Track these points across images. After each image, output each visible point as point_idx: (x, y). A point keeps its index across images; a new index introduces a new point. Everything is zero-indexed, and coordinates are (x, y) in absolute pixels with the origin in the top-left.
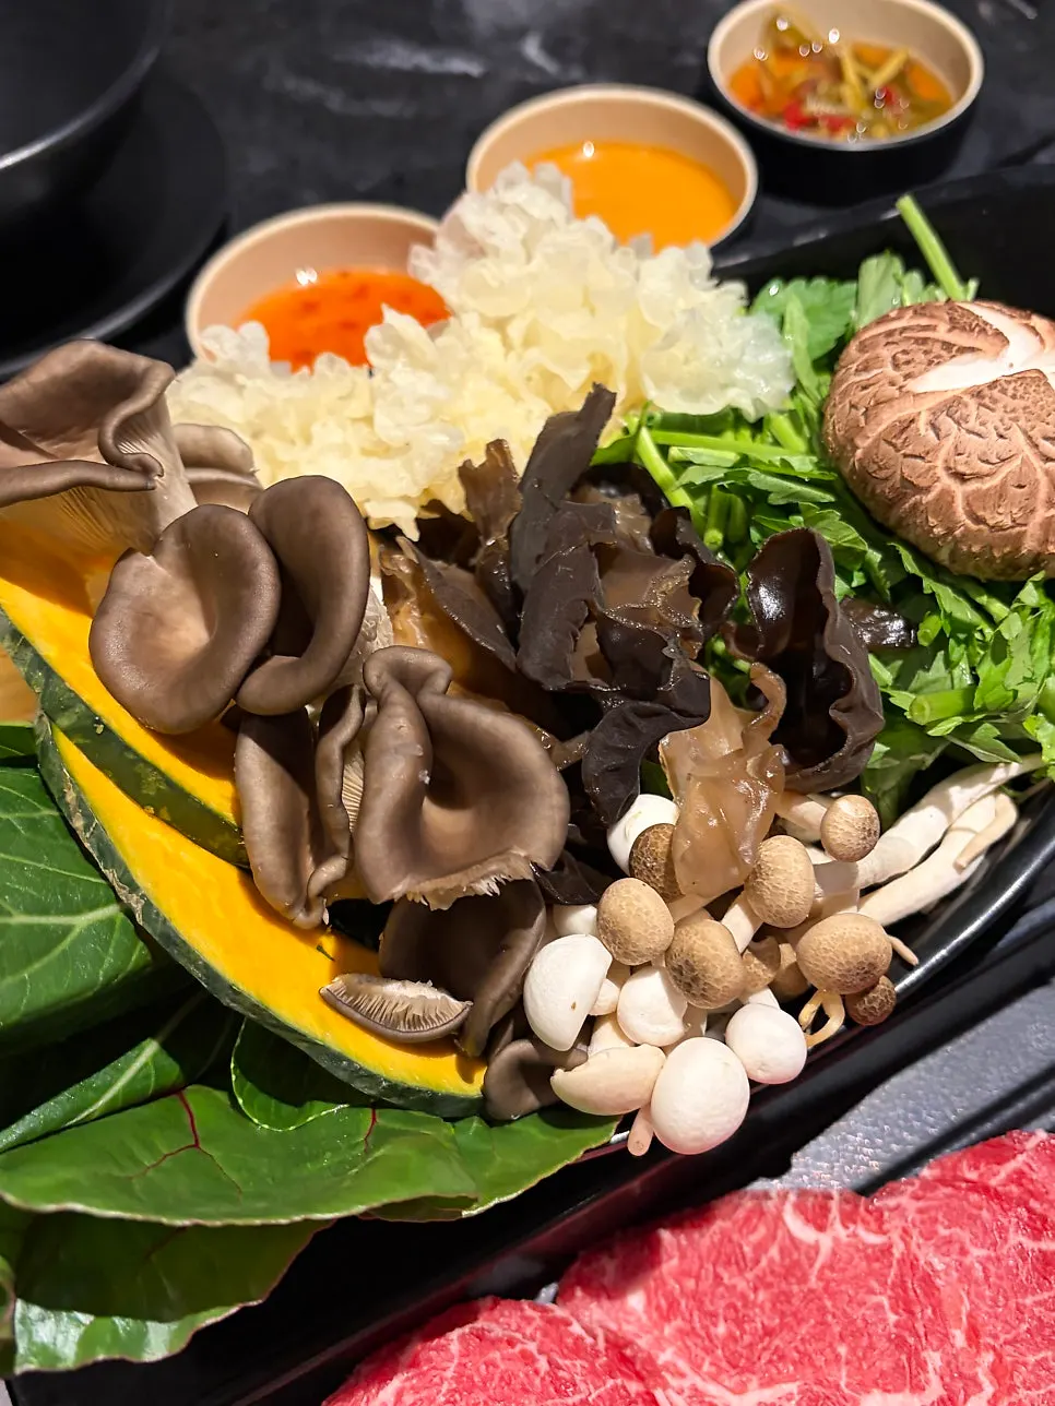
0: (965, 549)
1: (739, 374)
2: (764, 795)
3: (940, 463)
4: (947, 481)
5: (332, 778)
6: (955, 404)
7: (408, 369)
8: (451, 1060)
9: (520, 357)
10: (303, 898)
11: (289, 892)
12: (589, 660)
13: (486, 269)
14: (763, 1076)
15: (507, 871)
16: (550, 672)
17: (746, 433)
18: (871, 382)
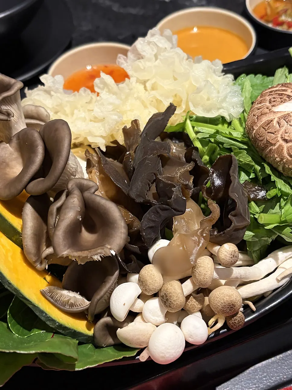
0: (287, 166)
1: (224, 105)
2: (202, 241)
3: (279, 136)
4: (281, 142)
5: (52, 218)
6: (287, 116)
7: (108, 93)
8: (84, 323)
9: (149, 93)
10: (40, 259)
11: (35, 256)
12: (153, 194)
13: (141, 64)
14: (190, 340)
15: (104, 253)
16: (139, 196)
17: (226, 125)
18: (261, 107)
